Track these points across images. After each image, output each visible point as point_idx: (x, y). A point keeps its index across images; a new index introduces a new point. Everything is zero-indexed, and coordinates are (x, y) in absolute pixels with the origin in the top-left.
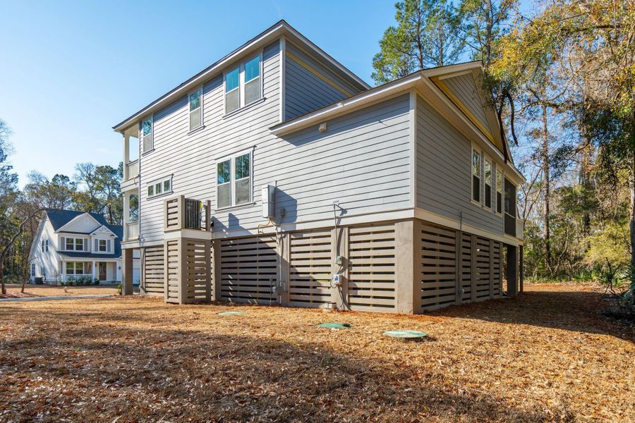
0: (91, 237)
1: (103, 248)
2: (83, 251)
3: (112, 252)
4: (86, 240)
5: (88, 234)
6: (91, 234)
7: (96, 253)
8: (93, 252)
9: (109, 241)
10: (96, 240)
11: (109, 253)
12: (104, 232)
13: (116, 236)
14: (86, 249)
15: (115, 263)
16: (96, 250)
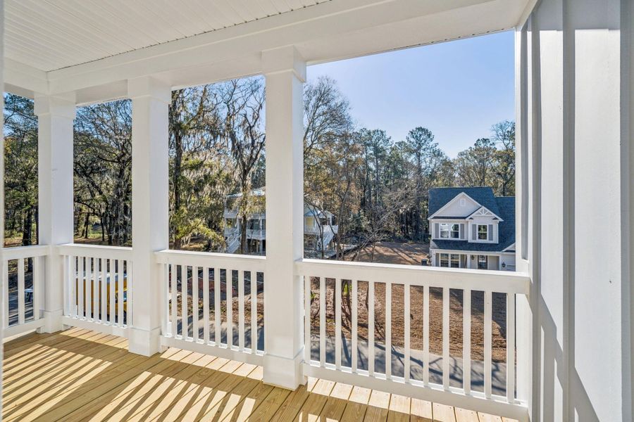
0: (468, 222)
1: (482, 236)
2: (459, 239)
3: (496, 240)
4: (462, 225)
5: (464, 218)
6: (467, 219)
7: (474, 241)
8: (470, 240)
9: (491, 226)
10: (474, 226)
11: (491, 242)
12: (483, 215)
13: (501, 220)
14: (463, 237)
15: (498, 257)
16: (474, 238)
